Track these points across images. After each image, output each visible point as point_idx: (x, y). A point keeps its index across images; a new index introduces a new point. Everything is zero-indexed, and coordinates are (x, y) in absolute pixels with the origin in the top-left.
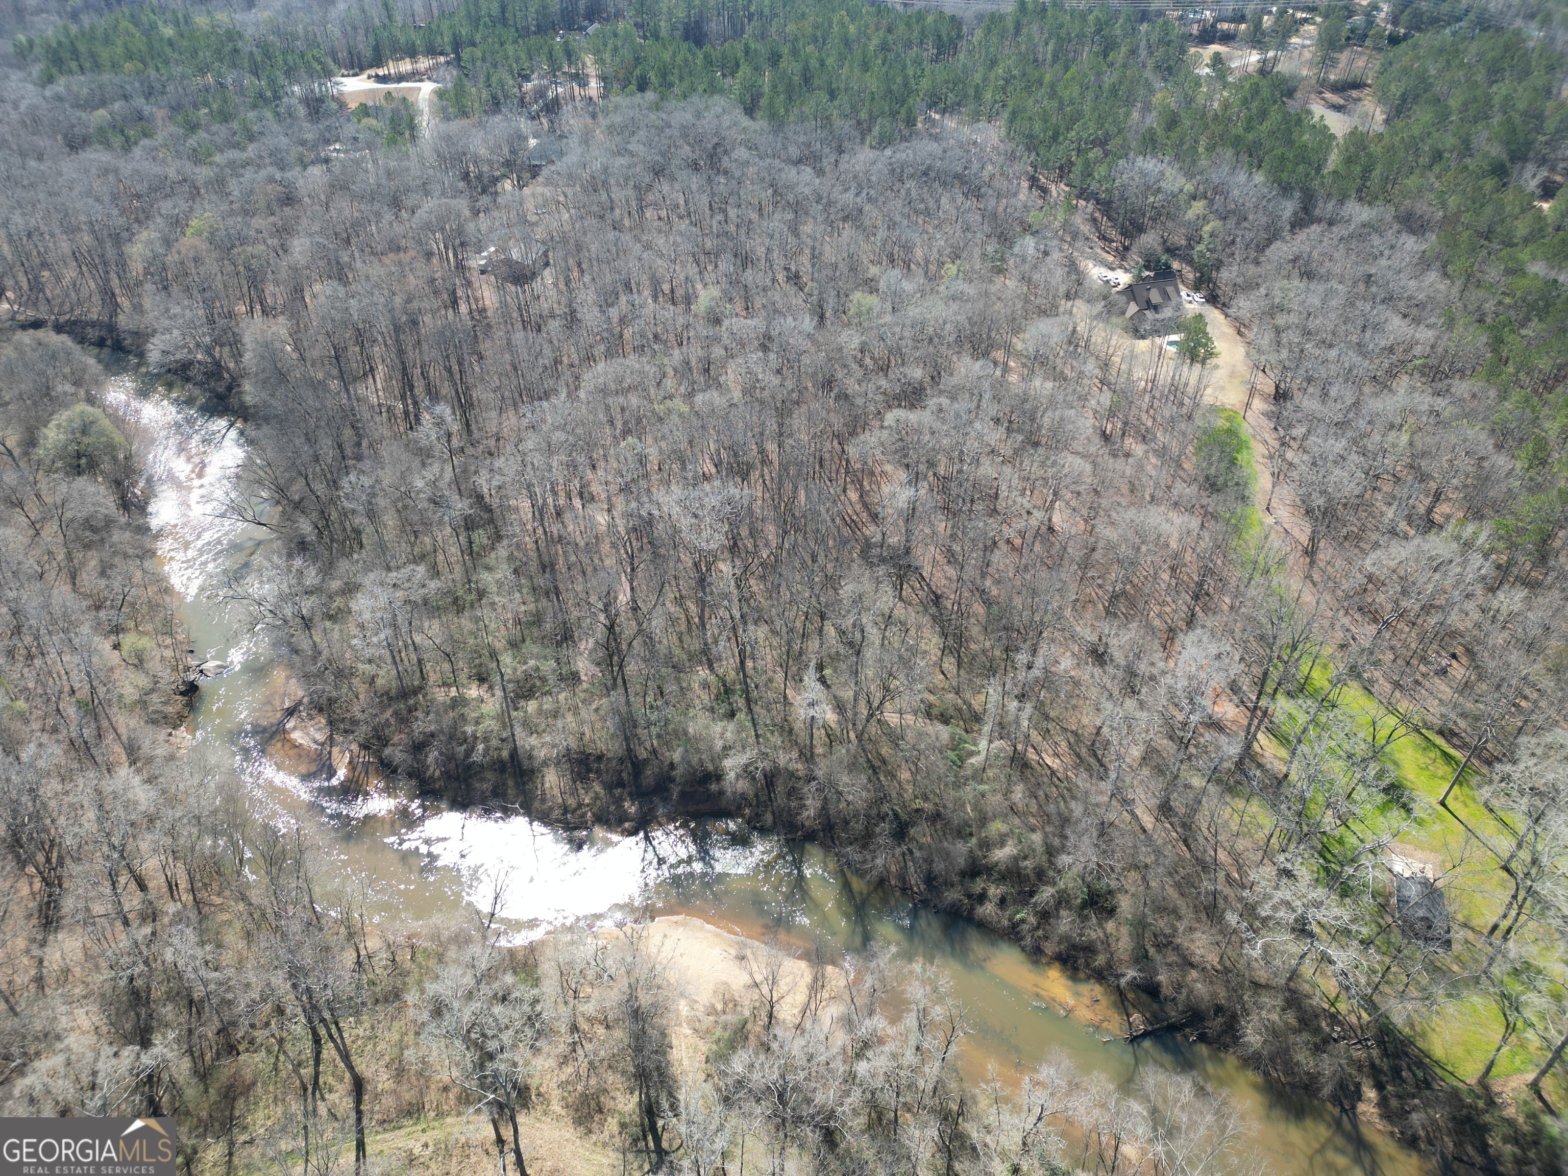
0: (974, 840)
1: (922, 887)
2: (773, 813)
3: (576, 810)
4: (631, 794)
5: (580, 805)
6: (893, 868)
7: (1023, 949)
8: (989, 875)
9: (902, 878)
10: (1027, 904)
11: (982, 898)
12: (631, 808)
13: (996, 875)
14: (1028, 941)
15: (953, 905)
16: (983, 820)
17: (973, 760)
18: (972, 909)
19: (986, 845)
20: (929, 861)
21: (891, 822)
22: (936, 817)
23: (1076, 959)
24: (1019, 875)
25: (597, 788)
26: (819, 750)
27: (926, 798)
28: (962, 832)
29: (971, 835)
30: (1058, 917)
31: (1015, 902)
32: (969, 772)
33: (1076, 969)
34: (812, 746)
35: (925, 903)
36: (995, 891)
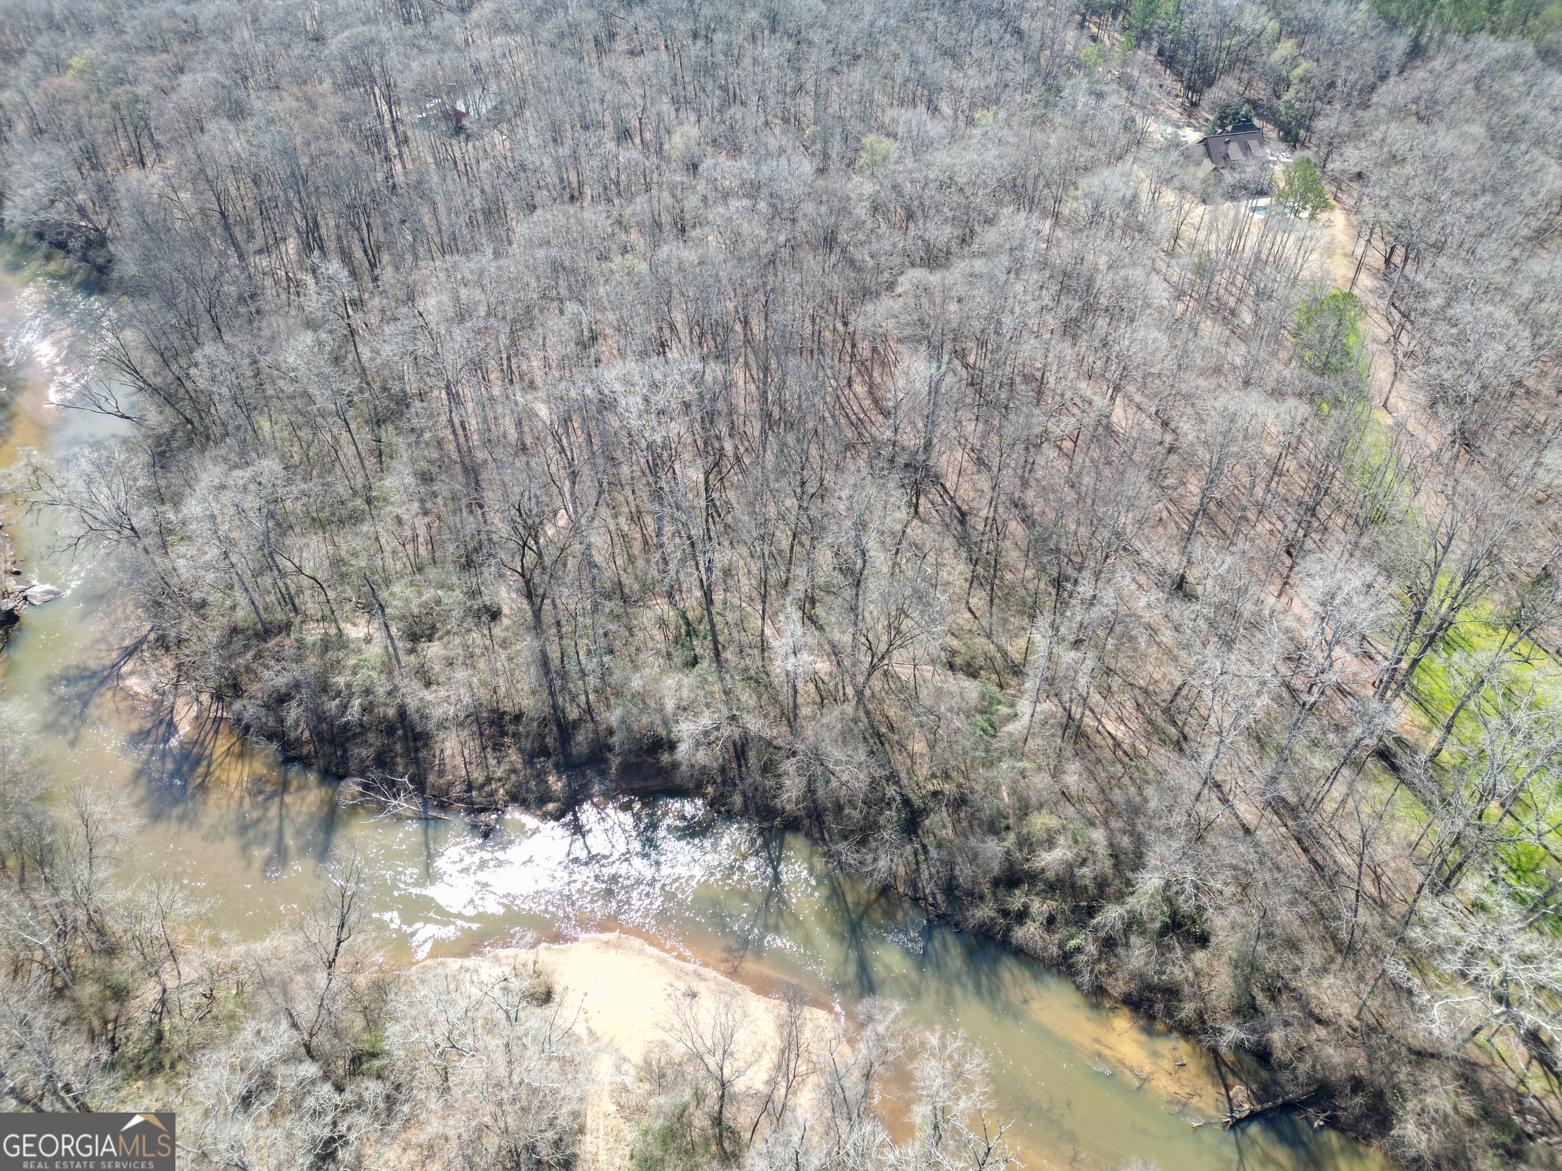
0: (1012, 837)
1: (940, 897)
2: (744, 794)
3: (482, 786)
4: (557, 766)
5: (489, 780)
6: (901, 871)
7: (1078, 987)
8: (1033, 884)
9: (913, 884)
10: (1084, 926)
11: (1022, 916)
12: (556, 784)
13: (1041, 886)
14: (1086, 978)
15: (982, 925)
16: (1024, 809)
17: (1010, 728)
18: (1009, 929)
19: (1027, 843)
20: (950, 864)
21: (898, 810)
22: (960, 802)
23: (1151, 1003)
24: (1073, 885)
25: (514, 756)
26: (805, 711)
27: (947, 777)
28: (995, 827)
29: (1008, 828)
30: (1127, 945)
31: (1067, 923)
32: (1006, 744)
33: (1152, 1018)
34: (796, 706)
35: (943, 920)
36: (1040, 907)
